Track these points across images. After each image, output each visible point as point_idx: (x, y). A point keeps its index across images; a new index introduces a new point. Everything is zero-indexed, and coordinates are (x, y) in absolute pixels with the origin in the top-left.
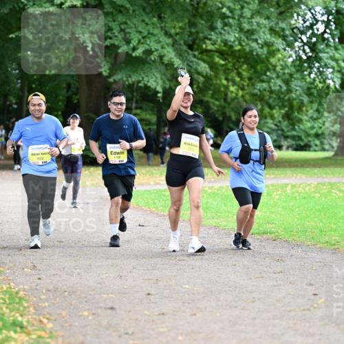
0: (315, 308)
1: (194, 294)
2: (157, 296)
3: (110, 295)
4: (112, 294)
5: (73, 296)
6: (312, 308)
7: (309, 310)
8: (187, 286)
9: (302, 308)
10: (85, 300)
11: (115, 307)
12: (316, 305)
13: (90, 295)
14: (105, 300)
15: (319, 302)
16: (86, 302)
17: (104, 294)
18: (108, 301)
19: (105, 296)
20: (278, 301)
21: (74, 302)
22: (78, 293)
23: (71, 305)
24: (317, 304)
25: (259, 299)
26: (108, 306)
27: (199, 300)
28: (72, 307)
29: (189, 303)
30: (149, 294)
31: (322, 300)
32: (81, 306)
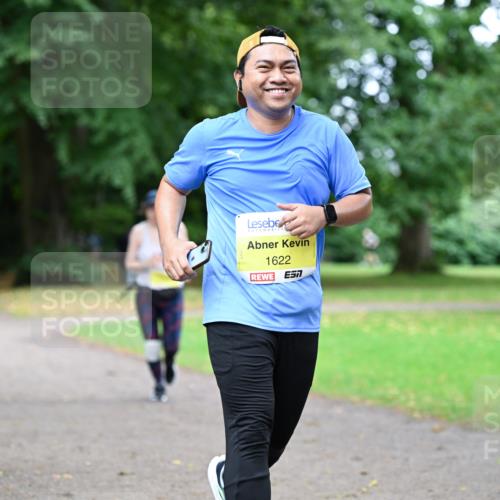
0: (363, 493)
1: (187, 473)
2: (134, 477)
3: (66, 476)
4: (68, 473)
5: (11, 477)
6: (359, 494)
7: (355, 496)
8: (177, 462)
9: (345, 493)
10: (28, 483)
11: (72, 492)
12: (364, 489)
13: (36, 475)
14: (58, 483)
15: (370, 485)
16: (30, 486)
17: (56, 473)
18: (61, 484)
19: (58, 476)
20: (311, 483)
21: (11, 486)
22: (18, 473)
23: (8, 490)
24: (367, 487)
25: (283, 480)
26: (62, 492)
27: (195, 481)
28: (9, 493)
29: (181, 487)
30: (122, 474)
31: (374, 482)
32: (22, 491)
